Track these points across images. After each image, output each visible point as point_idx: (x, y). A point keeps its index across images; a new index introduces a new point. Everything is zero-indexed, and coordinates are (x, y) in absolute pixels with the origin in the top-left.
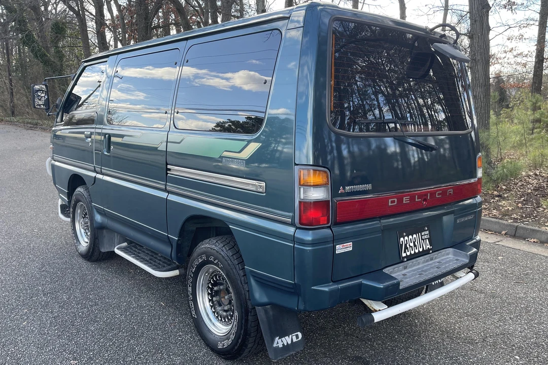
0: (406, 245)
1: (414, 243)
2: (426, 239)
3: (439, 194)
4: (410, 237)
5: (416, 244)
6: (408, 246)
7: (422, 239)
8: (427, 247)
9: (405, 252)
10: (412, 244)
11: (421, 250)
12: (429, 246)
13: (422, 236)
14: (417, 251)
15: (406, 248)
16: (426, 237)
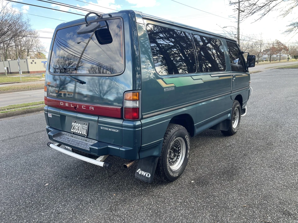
0: (74, 127)
1: (78, 128)
2: (85, 129)
3: (84, 107)
4: (77, 124)
5: (79, 129)
6: (75, 128)
7: (82, 128)
8: (84, 133)
9: (73, 129)
10: (77, 128)
11: (81, 133)
12: (85, 133)
13: (83, 126)
14: (78, 132)
15: (74, 128)
16: (85, 128)
